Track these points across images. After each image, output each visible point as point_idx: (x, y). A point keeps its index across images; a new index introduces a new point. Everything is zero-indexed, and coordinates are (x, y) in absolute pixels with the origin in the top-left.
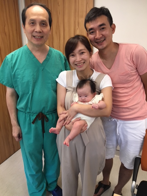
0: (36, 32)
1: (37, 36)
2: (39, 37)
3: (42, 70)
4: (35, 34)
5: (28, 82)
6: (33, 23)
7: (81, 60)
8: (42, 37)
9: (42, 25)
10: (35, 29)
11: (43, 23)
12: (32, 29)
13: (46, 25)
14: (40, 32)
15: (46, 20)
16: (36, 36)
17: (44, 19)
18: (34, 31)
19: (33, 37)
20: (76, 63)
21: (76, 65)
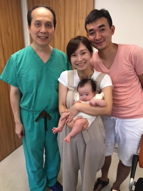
0: (41, 33)
2: (44, 38)
3: (46, 70)
4: (40, 35)
5: (32, 81)
6: (38, 24)
7: (82, 60)
8: (47, 37)
9: (47, 26)
10: (40, 30)
11: (48, 25)
12: (38, 30)
13: (51, 27)
14: (45, 33)
15: (51, 22)
17: (50, 20)
18: (39, 31)
19: (38, 37)
20: (77, 63)
21: (77, 64)
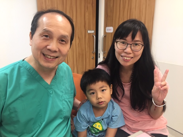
1: (49, 55)
6: (46, 36)
10: (48, 45)
16: (47, 55)
